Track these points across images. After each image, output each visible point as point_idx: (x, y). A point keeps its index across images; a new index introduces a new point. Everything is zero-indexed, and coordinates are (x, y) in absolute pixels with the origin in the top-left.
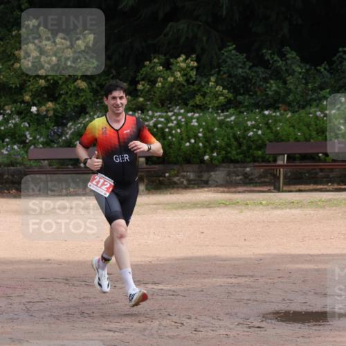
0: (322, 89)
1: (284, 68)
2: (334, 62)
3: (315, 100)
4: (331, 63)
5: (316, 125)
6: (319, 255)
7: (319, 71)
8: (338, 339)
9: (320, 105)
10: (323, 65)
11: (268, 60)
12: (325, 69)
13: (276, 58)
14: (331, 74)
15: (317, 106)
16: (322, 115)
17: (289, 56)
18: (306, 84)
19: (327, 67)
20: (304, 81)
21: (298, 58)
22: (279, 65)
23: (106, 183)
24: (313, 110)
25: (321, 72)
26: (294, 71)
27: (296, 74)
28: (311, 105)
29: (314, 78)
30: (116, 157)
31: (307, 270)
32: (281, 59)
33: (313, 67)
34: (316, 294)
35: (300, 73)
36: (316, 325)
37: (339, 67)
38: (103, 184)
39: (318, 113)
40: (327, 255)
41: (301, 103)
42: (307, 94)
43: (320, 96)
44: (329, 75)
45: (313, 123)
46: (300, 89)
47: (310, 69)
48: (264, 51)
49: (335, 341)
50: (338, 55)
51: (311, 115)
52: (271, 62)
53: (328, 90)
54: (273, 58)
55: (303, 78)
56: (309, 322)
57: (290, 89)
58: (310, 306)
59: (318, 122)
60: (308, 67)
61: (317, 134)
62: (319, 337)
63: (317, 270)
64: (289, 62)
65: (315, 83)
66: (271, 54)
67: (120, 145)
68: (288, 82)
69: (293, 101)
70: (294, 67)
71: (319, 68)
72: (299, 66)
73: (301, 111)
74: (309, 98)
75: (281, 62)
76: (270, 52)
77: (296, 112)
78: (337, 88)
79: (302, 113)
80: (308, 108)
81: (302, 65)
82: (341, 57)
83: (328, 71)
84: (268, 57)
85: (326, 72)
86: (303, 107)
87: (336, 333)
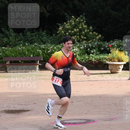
0: (20, 40)
1: (9, 34)
2: (24, 32)
3: (18, 44)
4: (23, 33)
5: (19, 52)
6: (19, 92)
7: (19, 35)
8: (24, 118)
9: (20, 46)
10: (21, 33)
11: (4, 32)
12: (21, 35)
13: (6, 31)
14: (23, 36)
15: (19, 46)
16: (20, 49)
17: (10, 30)
18: (16, 39)
19: (22, 34)
20: (15, 38)
21: (13, 31)
22: (7, 33)
23: (59, 80)
24: (17, 47)
25: (20, 36)
26: (12, 35)
27: (12, 36)
28: (17, 46)
29: (18, 37)
30: (66, 69)
31: (15, 97)
32: (8, 31)
33: (18, 34)
34: (18, 104)
35: (14, 36)
36: (17, 114)
37: (26, 34)
38: (58, 81)
39: (19, 48)
40: (22, 92)
41: (14, 45)
42: (16, 42)
43: (20, 43)
44: (23, 37)
45: (18, 51)
46: (13, 41)
47: (17, 34)
48: (2, 29)
49: (23, 119)
50: (26, 30)
51: (17, 49)
52: (5, 32)
53: (22, 41)
54: (5, 31)
55: (14, 37)
56: (15, 113)
57: (10, 41)
58: (16, 108)
59: (19, 51)
60: (16, 34)
61: (19, 55)
62: (19, 118)
63: (18, 97)
64: (10, 32)
65: (18, 39)
66: (4, 30)
67: (68, 64)
68: (10, 38)
69: (11, 44)
70: (12, 34)
71: (19, 34)
72: (13, 34)
73: (14, 47)
74: (16, 43)
75: (8, 32)
76: (4, 29)
77: (12, 48)
78: (25, 41)
79: (14, 48)
80: (16, 47)
81: (14, 33)
82: (26, 31)
83: (22, 35)
84: (3, 30)
85: (22, 36)
86: (15, 46)
87: (24, 116)
